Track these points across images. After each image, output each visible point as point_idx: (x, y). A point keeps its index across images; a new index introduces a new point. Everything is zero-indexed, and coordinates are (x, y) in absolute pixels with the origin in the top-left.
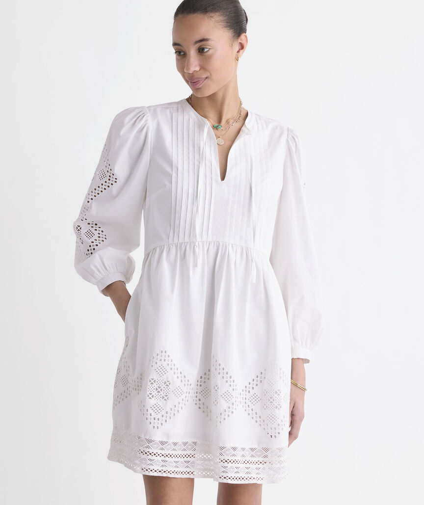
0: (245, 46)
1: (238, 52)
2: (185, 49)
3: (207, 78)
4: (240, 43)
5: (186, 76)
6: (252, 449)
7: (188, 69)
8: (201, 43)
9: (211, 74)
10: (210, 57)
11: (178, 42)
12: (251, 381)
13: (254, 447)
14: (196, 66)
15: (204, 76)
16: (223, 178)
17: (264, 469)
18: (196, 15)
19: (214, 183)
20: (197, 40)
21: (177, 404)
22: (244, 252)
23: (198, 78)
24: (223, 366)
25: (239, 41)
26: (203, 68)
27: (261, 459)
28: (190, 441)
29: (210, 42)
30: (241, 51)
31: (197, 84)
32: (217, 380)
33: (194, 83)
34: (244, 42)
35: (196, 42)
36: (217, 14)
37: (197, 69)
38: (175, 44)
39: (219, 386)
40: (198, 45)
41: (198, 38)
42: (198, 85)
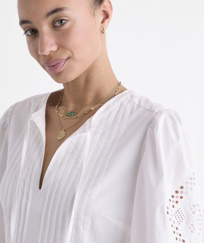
0: (110, 13)
1: (103, 22)
2: (36, 26)
3: (68, 58)
4: (104, 11)
5: (41, 59)
7: (42, 51)
8: (55, 15)
9: (72, 53)
10: (68, 32)
11: (25, 19)
14: (51, 45)
15: (65, 57)
20: (49, 11)
23: (57, 60)
25: (102, 8)
26: (61, 46)
29: (66, 12)
30: (107, 21)
31: (57, 68)
33: (53, 66)
34: (108, 10)
35: (49, 14)
37: (55, 48)
38: (23, 22)
40: (51, 18)
41: (50, 7)
42: (59, 68)
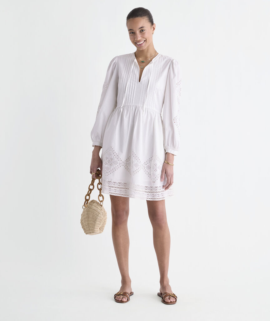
1: (153, 30)
2: (135, 31)
4: (153, 27)
6: (146, 187)
8: (141, 29)
11: (130, 29)
12: (147, 161)
13: (147, 186)
16: (139, 81)
17: (151, 195)
18: (138, 18)
19: (136, 83)
20: (140, 27)
21: (115, 167)
22: (147, 109)
24: (135, 153)
27: (150, 191)
28: (123, 182)
32: (133, 159)
36: (146, 17)
39: (134, 161)
41: (140, 26)
